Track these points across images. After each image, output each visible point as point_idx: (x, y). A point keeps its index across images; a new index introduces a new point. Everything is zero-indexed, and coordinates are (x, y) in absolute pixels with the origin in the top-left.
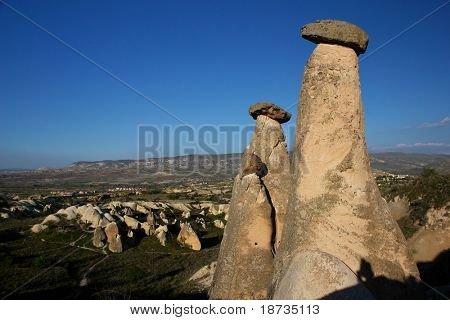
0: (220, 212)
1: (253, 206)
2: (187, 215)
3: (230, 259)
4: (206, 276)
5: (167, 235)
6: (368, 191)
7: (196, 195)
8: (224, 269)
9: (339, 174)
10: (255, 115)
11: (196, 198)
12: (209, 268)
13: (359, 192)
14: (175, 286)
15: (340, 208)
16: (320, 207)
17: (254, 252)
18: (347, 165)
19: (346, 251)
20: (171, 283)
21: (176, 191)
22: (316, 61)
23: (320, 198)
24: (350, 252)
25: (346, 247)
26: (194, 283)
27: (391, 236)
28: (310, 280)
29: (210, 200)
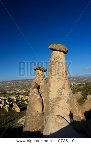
0: (26, 99)
1: (36, 99)
2: (15, 100)
3: (29, 117)
4: (22, 121)
5: (9, 108)
6: (70, 95)
7: (18, 93)
8: (28, 120)
9: (61, 90)
10: (35, 70)
11: (18, 94)
12: (23, 118)
13: (67, 96)
14: (11, 126)
15: (62, 101)
16: (56, 101)
17: (37, 114)
18: (63, 88)
19: (64, 114)
20: (11, 125)
21: (11, 92)
22: (53, 56)
23: (56, 98)
24: (66, 114)
25: (64, 113)
26: (18, 124)
27: (77, 108)
28: (54, 125)
29: (23, 95)
